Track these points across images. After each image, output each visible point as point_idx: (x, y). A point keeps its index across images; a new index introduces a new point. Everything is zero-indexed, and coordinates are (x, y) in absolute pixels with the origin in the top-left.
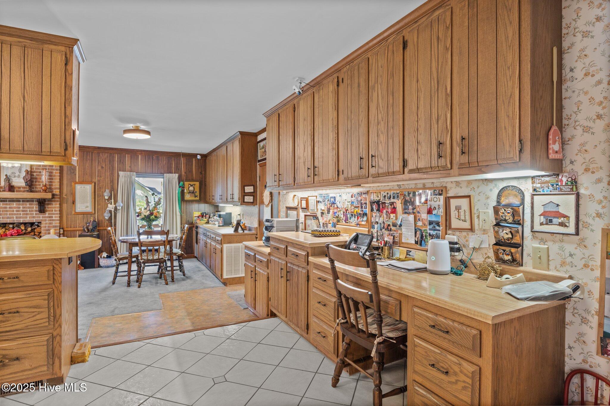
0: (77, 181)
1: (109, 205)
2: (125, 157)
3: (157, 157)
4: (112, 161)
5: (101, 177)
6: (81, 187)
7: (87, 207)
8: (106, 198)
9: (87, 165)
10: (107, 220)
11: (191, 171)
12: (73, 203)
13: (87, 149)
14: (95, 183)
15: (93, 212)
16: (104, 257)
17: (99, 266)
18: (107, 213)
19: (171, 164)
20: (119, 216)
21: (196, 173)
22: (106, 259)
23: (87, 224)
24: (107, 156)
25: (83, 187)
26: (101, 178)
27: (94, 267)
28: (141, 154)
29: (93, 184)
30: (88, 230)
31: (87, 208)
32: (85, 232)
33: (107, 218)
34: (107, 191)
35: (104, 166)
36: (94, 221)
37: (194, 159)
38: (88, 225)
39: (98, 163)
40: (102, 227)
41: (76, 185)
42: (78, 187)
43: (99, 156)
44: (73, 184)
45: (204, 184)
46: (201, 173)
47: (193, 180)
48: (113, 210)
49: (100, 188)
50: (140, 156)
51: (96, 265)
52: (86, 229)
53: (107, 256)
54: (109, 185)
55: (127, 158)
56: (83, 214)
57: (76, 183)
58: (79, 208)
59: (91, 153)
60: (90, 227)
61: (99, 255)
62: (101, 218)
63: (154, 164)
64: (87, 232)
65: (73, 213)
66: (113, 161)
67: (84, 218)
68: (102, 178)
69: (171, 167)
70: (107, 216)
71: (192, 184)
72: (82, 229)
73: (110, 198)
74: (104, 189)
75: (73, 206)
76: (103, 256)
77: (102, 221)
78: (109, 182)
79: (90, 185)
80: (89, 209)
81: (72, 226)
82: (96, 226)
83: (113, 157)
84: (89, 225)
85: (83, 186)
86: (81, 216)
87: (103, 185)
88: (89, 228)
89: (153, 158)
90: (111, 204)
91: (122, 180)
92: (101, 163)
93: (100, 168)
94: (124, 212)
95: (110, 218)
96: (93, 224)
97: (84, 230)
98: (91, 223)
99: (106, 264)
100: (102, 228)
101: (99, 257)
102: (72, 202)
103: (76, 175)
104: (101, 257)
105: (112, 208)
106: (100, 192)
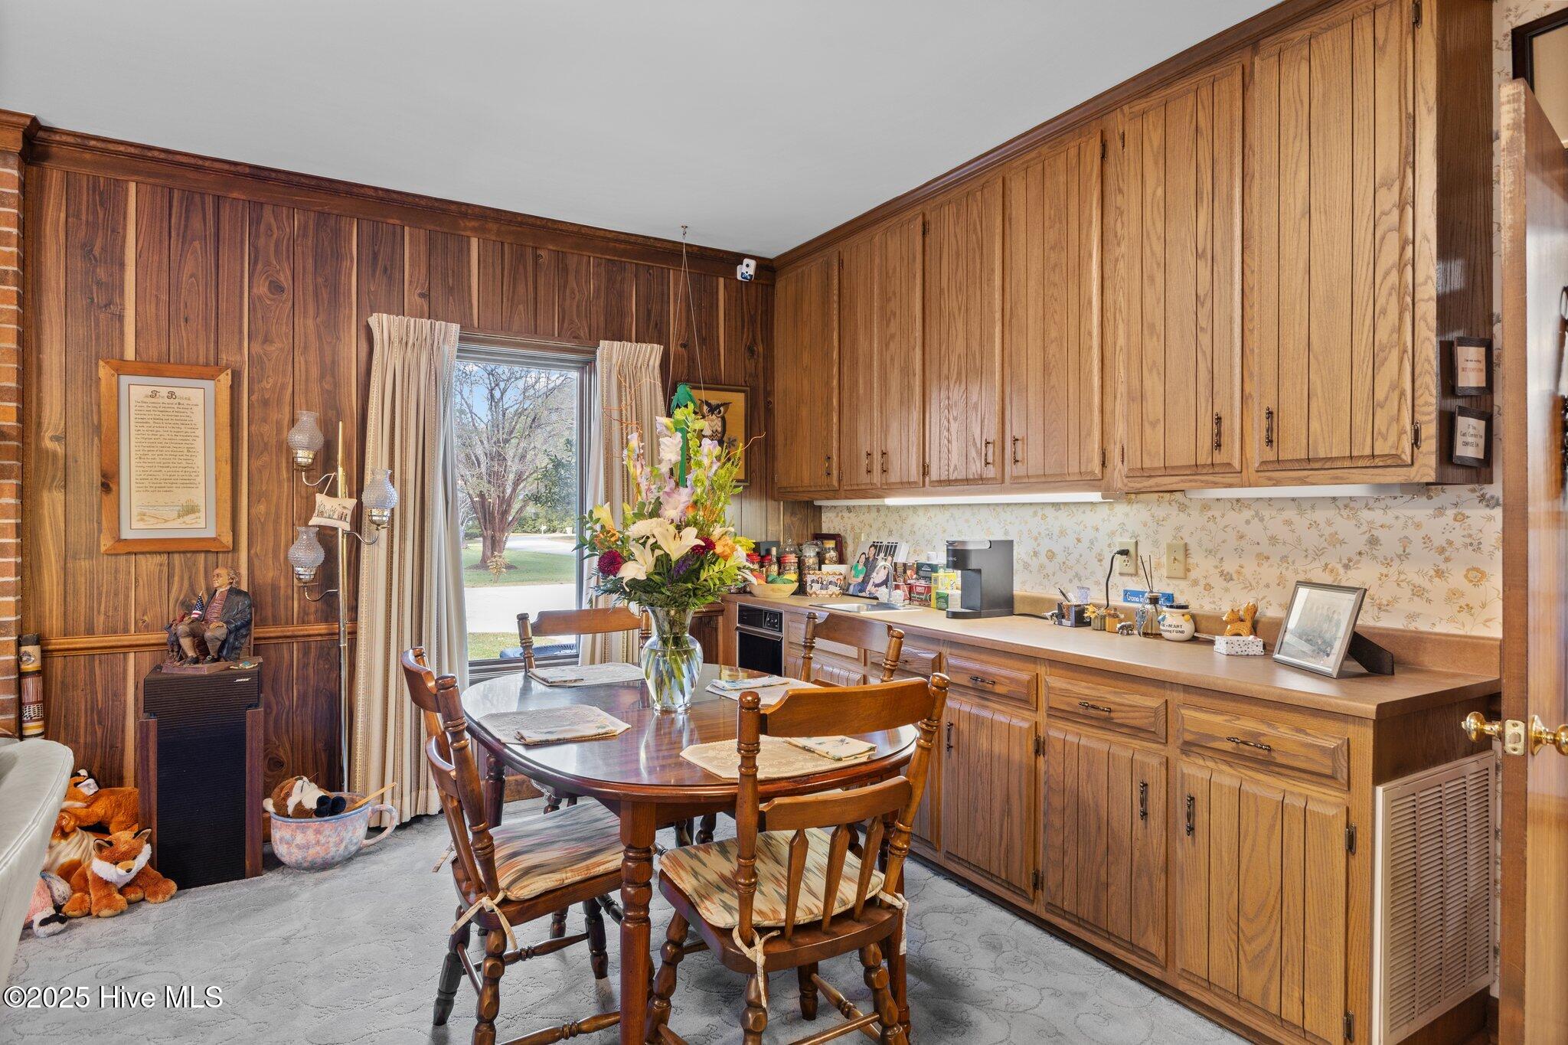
0: (130, 354)
1: (320, 498)
2: (397, 242)
3: (560, 258)
4: (328, 258)
5: (266, 340)
6: (154, 395)
7: (191, 510)
8: (304, 457)
9: (189, 267)
10: (306, 586)
11: (708, 340)
12: (106, 487)
13: (191, 175)
14: (236, 376)
15: (227, 539)
16: (301, 812)
17: (272, 862)
18: (309, 547)
19: (622, 296)
20: (374, 558)
21: (728, 350)
22: (315, 823)
23: (188, 608)
24: (304, 228)
25: (164, 391)
26: (267, 347)
27: (243, 877)
28: (479, 231)
29: (225, 379)
30: (201, 645)
31: (189, 519)
32: (182, 657)
33: (305, 573)
34: (307, 419)
35: (284, 278)
36: (234, 591)
37: (721, 280)
38: (196, 613)
39: (253, 264)
40: (276, 622)
41: (125, 380)
42: (136, 391)
43: (255, 222)
44: (104, 371)
45: (762, 404)
46: (751, 351)
47: (715, 383)
48: (345, 526)
49: (265, 403)
50: (474, 242)
51: (251, 856)
52: (186, 643)
53: (321, 801)
54: (315, 389)
55: (411, 246)
56: (166, 548)
57: (122, 367)
58: (142, 516)
59: (209, 201)
60: (216, 631)
61: (267, 795)
62: (269, 574)
63: (541, 292)
64: (196, 661)
65: (106, 543)
66: (338, 256)
67: (170, 577)
68: (274, 348)
69: (622, 313)
70: (306, 558)
71: (714, 402)
72: (162, 637)
73: (326, 458)
74: (287, 409)
75: (108, 500)
76: (291, 803)
77: (275, 588)
78: (315, 372)
79: (209, 384)
80: (203, 526)
81: (100, 621)
82: (249, 623)
83: (338, 237)
84: (203, 619)
85: (163, 386)
86: (150, 565)
87: (283, 387)
88: (208, 634)
89: (537, 257)
90: (332, 493)
91: (387, 361)
92: (268, 263)
93: (262, 289)
94: (403, 538)
95: (327, 573)
96: (227, 606)
97: (175, 645)
98: (217, 605)
99: (315, 853)
100: (272, 631)
101: (269, 804)
102: (97, 479)
103: (121, 318)
104: (281, 811)
105: (342, 518)
106: (266, 428)
